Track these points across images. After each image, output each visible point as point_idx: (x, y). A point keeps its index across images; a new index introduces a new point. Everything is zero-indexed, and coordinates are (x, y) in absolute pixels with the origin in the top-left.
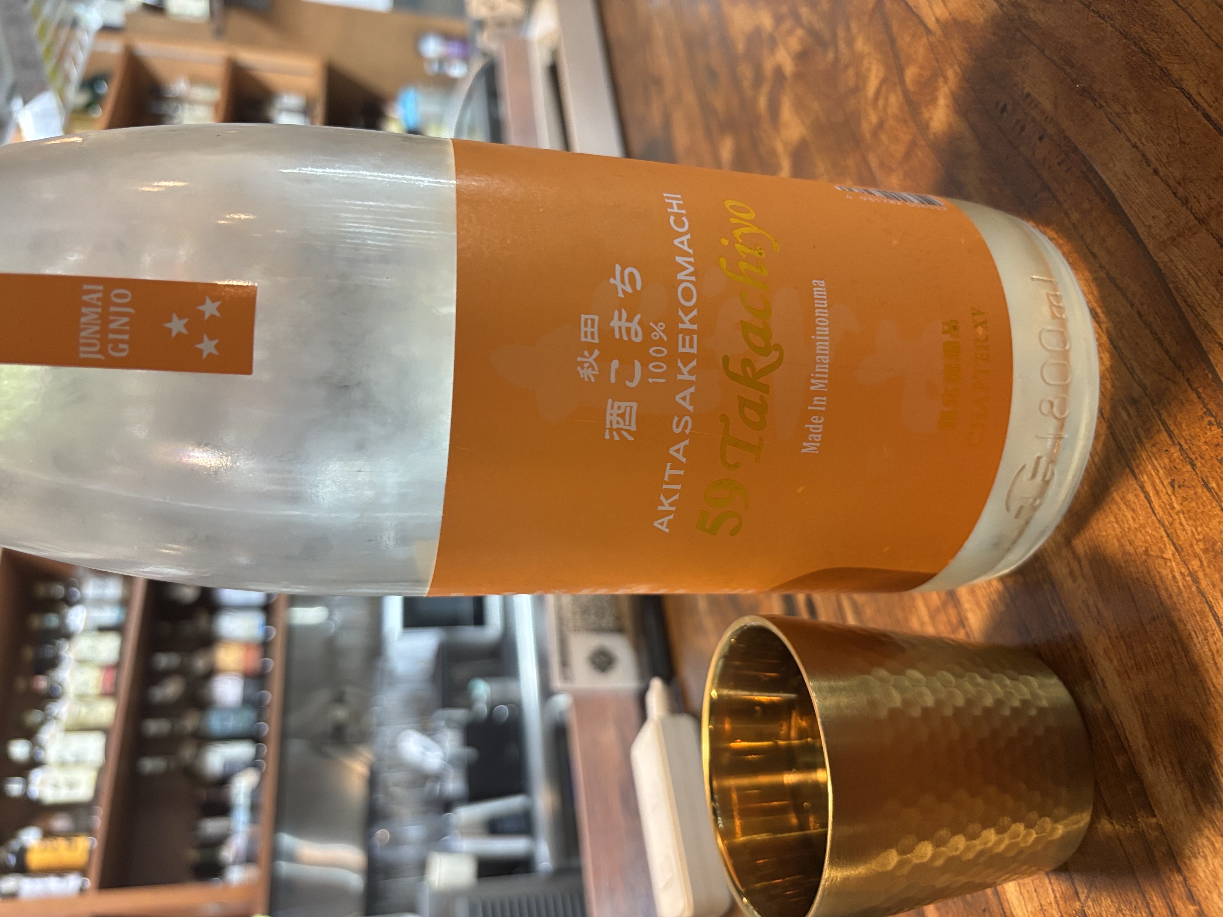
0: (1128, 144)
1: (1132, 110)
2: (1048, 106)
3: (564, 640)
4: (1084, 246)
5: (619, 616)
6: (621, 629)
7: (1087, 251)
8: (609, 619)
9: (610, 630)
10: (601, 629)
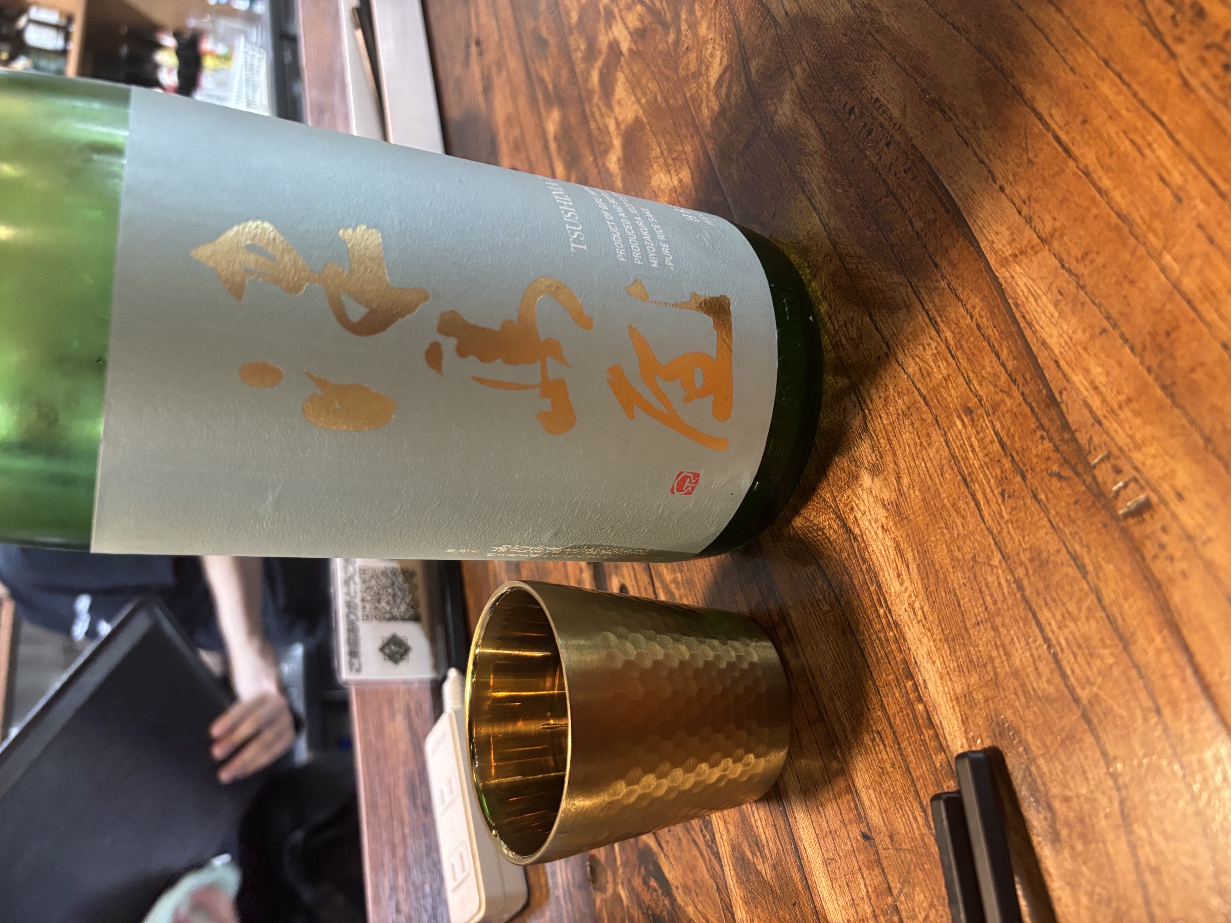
0: (975, 159)
1: (981, 126)
2: (896, 114)
3: (352, 630)
4: (927, 255)
5: (414, 605)
6: (416, 618)
7: (930, 260)
8: (403, 607)
9: (403, 619)
10: (393, 618)
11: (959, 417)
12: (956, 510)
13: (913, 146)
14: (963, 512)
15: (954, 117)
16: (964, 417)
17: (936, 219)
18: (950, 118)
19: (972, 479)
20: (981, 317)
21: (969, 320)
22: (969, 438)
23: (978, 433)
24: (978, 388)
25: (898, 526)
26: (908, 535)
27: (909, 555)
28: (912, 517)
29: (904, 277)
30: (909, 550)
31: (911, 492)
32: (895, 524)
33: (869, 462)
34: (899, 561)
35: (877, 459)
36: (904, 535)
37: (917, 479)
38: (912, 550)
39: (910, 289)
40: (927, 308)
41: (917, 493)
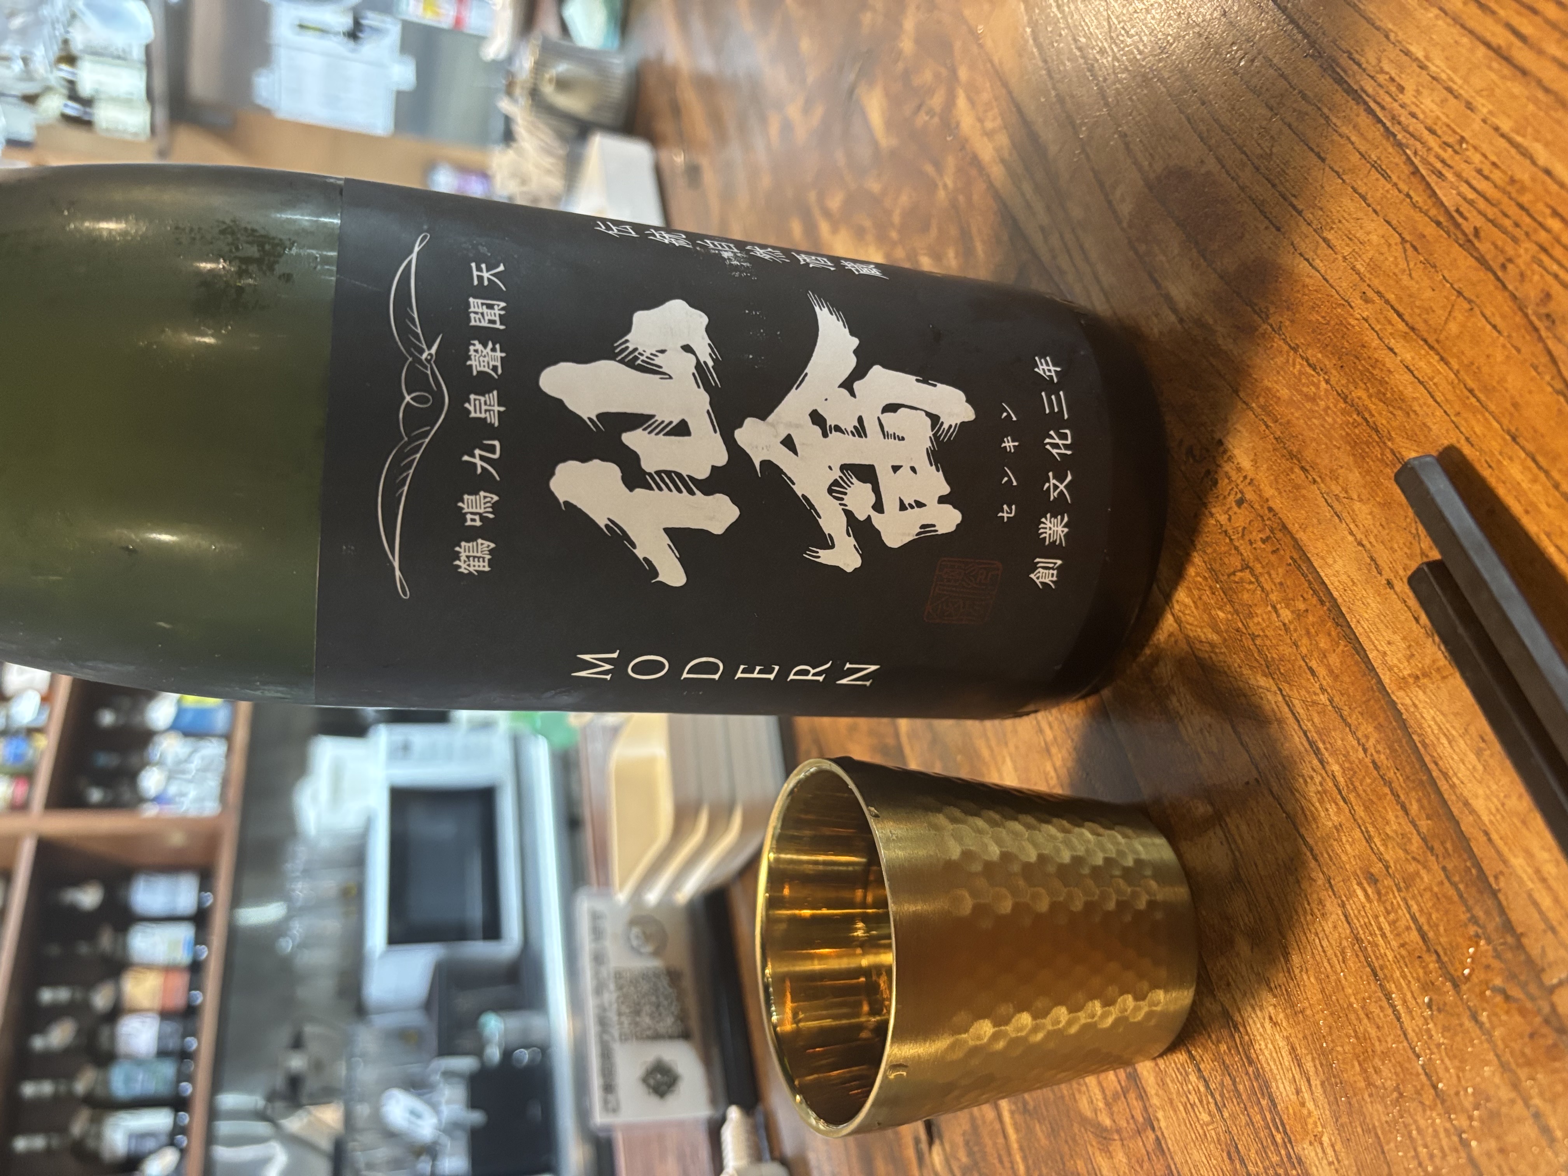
0: (1350, 538)
1: (1355, 497)
2: (1246, 464)
3: (606, 1055)
4: (1299, 657)
5: (682, 1017)
6: (685, 1035)
7: (1303, 664)
8: (670, 1020)
9: (671, 1037)
10: (657, 1037)
11: (1360, 884)
12: (1367, 1015)
13: (1270, 509)
14: (1377, 1020)
15: (1318, 480)
16: (1366, 885)
17: (1307, 611)
18: (1315, 481)
19: (1385, 976)
20: (1378, 752)
21: (1361, 754)
22: (1376, 917)
23: (1388, 913)
24: (1382, 849)
25: (1291, 1021)
26: (1305, 1037)
27: (1309, 1066)
28: (1308, 1012)
29: (1271, 681)
30: (1309, 1058)
31: (1305, 977)
32: (1287, 1017)
33: (1245, 924)
34: (1296, 1071)
35: (1255, 922)
36: (1300, 1036)
37: (1311, 961)
38: (1313, 1060)
39: (1280, 698)
40: (1305, 728)
41: (1312, 980)
